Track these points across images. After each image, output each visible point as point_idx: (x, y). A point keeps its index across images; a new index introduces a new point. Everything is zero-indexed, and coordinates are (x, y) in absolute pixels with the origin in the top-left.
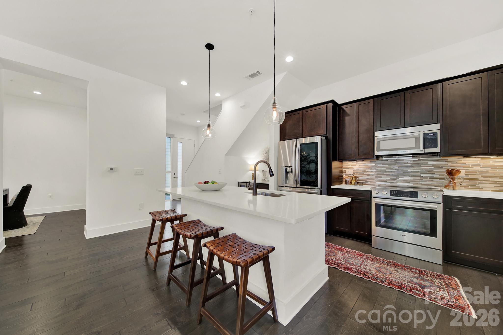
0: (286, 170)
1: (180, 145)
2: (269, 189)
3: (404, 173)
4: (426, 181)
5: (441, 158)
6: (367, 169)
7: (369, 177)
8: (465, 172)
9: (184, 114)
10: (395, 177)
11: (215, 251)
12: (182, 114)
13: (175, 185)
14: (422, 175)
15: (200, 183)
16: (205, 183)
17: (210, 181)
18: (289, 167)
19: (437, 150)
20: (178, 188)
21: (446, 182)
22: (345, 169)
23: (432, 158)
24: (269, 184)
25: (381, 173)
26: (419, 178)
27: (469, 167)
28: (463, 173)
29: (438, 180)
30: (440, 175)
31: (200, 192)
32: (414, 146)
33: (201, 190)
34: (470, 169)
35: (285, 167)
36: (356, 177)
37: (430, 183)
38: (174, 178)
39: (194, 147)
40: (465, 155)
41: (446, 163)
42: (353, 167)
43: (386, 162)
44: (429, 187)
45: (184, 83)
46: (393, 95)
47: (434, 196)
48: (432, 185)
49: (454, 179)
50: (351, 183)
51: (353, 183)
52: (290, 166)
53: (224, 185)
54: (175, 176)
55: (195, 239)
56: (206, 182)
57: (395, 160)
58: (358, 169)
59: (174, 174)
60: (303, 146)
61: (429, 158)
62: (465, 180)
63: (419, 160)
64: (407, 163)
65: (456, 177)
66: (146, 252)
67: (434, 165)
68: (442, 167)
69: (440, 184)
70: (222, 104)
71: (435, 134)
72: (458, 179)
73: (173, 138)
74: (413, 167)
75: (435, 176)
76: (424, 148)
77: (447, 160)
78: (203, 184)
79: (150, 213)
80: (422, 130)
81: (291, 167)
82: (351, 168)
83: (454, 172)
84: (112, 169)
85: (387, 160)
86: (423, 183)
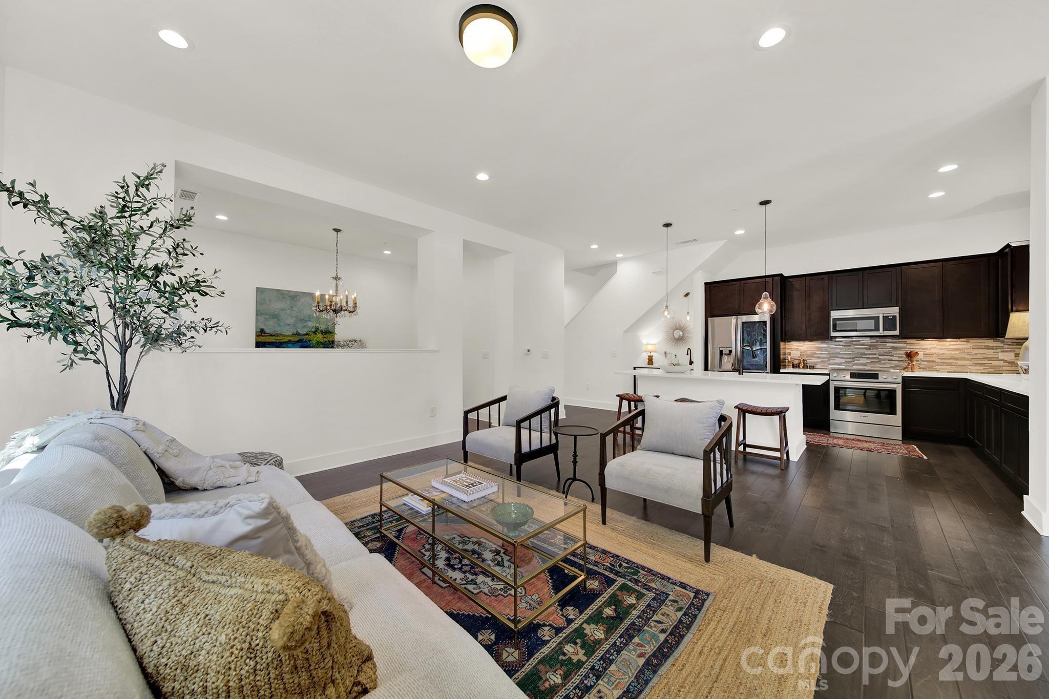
0: (721, 351)
3: (862, 355)
4: (884, 364)
5: (900, 340)
6: (817, 350)
7: (819, 360)
8: (924, 354)
10: (851, 360)
14: (880, 357)
18: (726, 348)
19: (897, 333)
21: (905, 364)
22: (789, 351)
23: (890, 340)
25: (833, 356)
26: (877, 360)
27: (927, 349)
28: (921, 356)
29: (897, 362)
30: (899, 357)
32: (873, 328)
34: (928, 352)
35: (718, 349)
36: (804, 360)
37: (889, 366)
40: (923, 338)
41: (905, 345)
42: (800, 348)
43: (841, 343)
44: (887, 369)
45: (594, 247)
46: (850, 273)
47: (884, 377)
48: (891, 367)
49: (912, 362)
50: (799, 367)
51: (801, 367)
57: (851, 341)
58: (806, 351)
60: (745, 325)
61: (888, 340)
62: (923, 363)
63: (877, 342)
64: (863, 345)
65: (914, 359)
67: (892, 347)
68: (900, 350)
69: (899, 366)
70: (617, 264)
71: (895, 317)
72: (917, 361)
74: (870, 349)
75: (893, 358)
76: (884, 330)
77: (905, 342)
80: (880, 312)
81: (729, 349)
82: (797, 350)
83: (912, 354)
84: (528, 351)
85: (841, 341)
86: (881, 366)
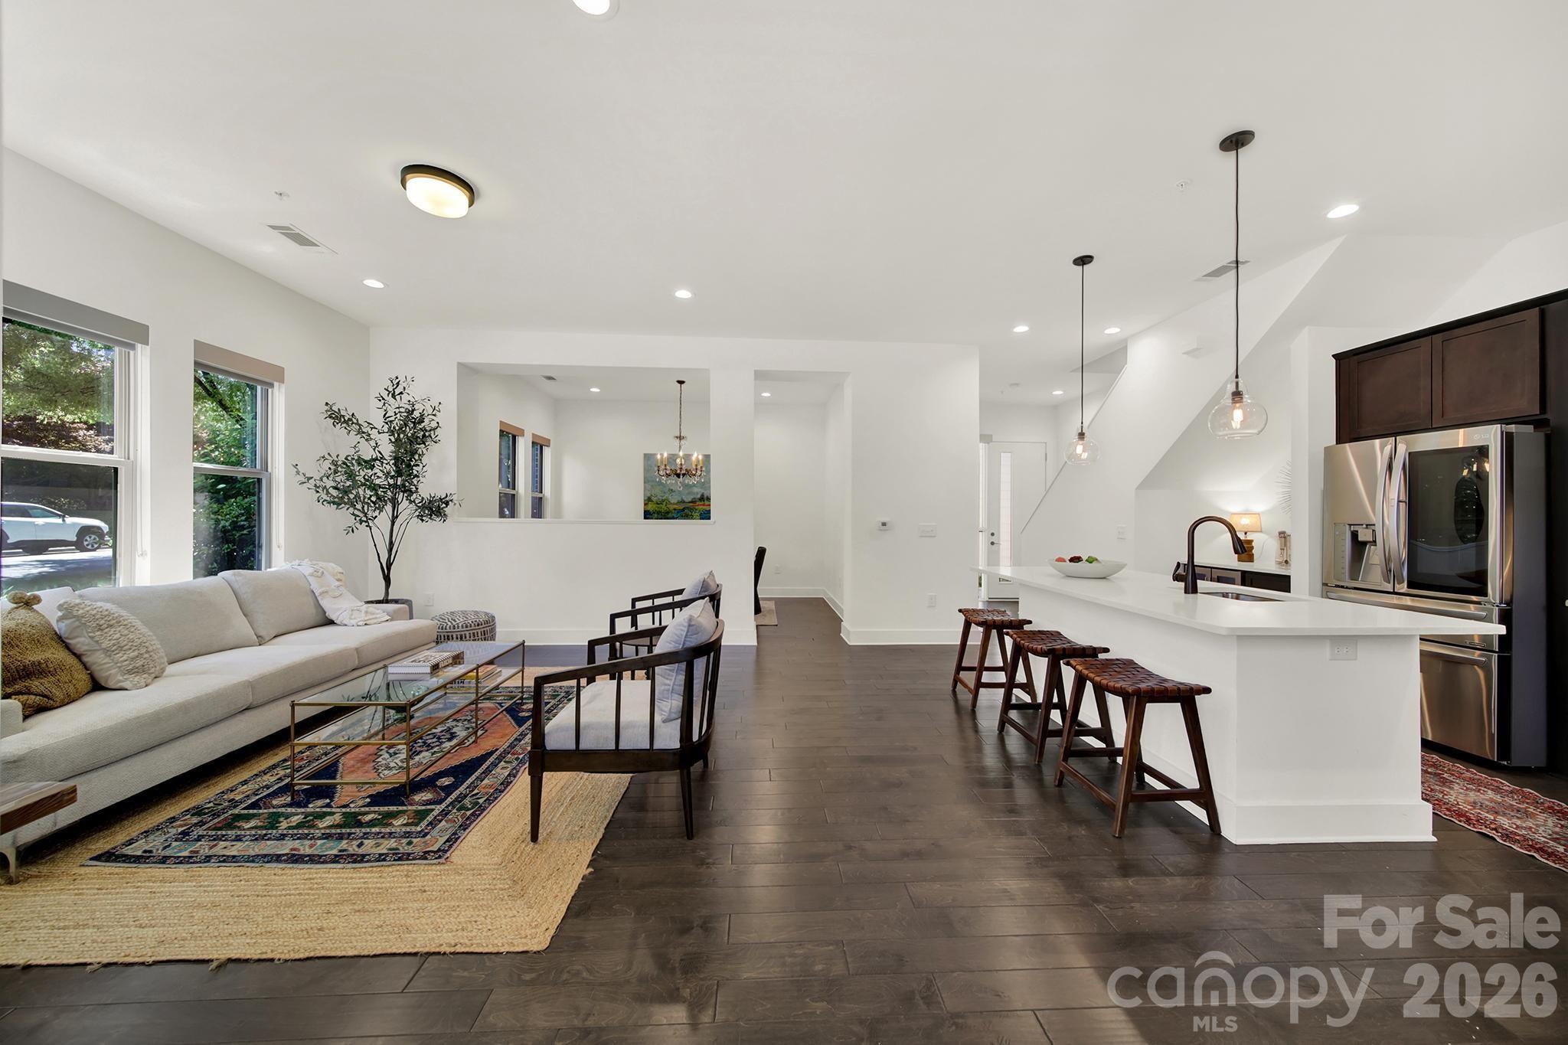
0: (1354, 535)
1: (1006, 459)
2: (1290, 592)
9: (1017, 384)
11: (1086, 672)
12: (1012, 385)
13: (993, 559)
15: (1061, 560)
16: (1073, 560)
17: (1084, 558)
18: (1364, 526)
20: (1001, 567)
24: (1289, 577)
31: (1063, 578)
33: (1063, 573)
35: (1348, 526)
38: (992, 543)
39: (1046, 460)
45: (1021, 329)
52: (1367, 525)
53: (1120, 567)
54: (993, 539)
55: (1050, 656)
56: (1076, 559)
59: (993, 534)
60: (1423, 460)
66: (954, 680)
70: (1126, 347)
73: (988, 443)
78: (1068, 561)
79: (960, 611)
81: (1373, 527)
84: (884, 524)
